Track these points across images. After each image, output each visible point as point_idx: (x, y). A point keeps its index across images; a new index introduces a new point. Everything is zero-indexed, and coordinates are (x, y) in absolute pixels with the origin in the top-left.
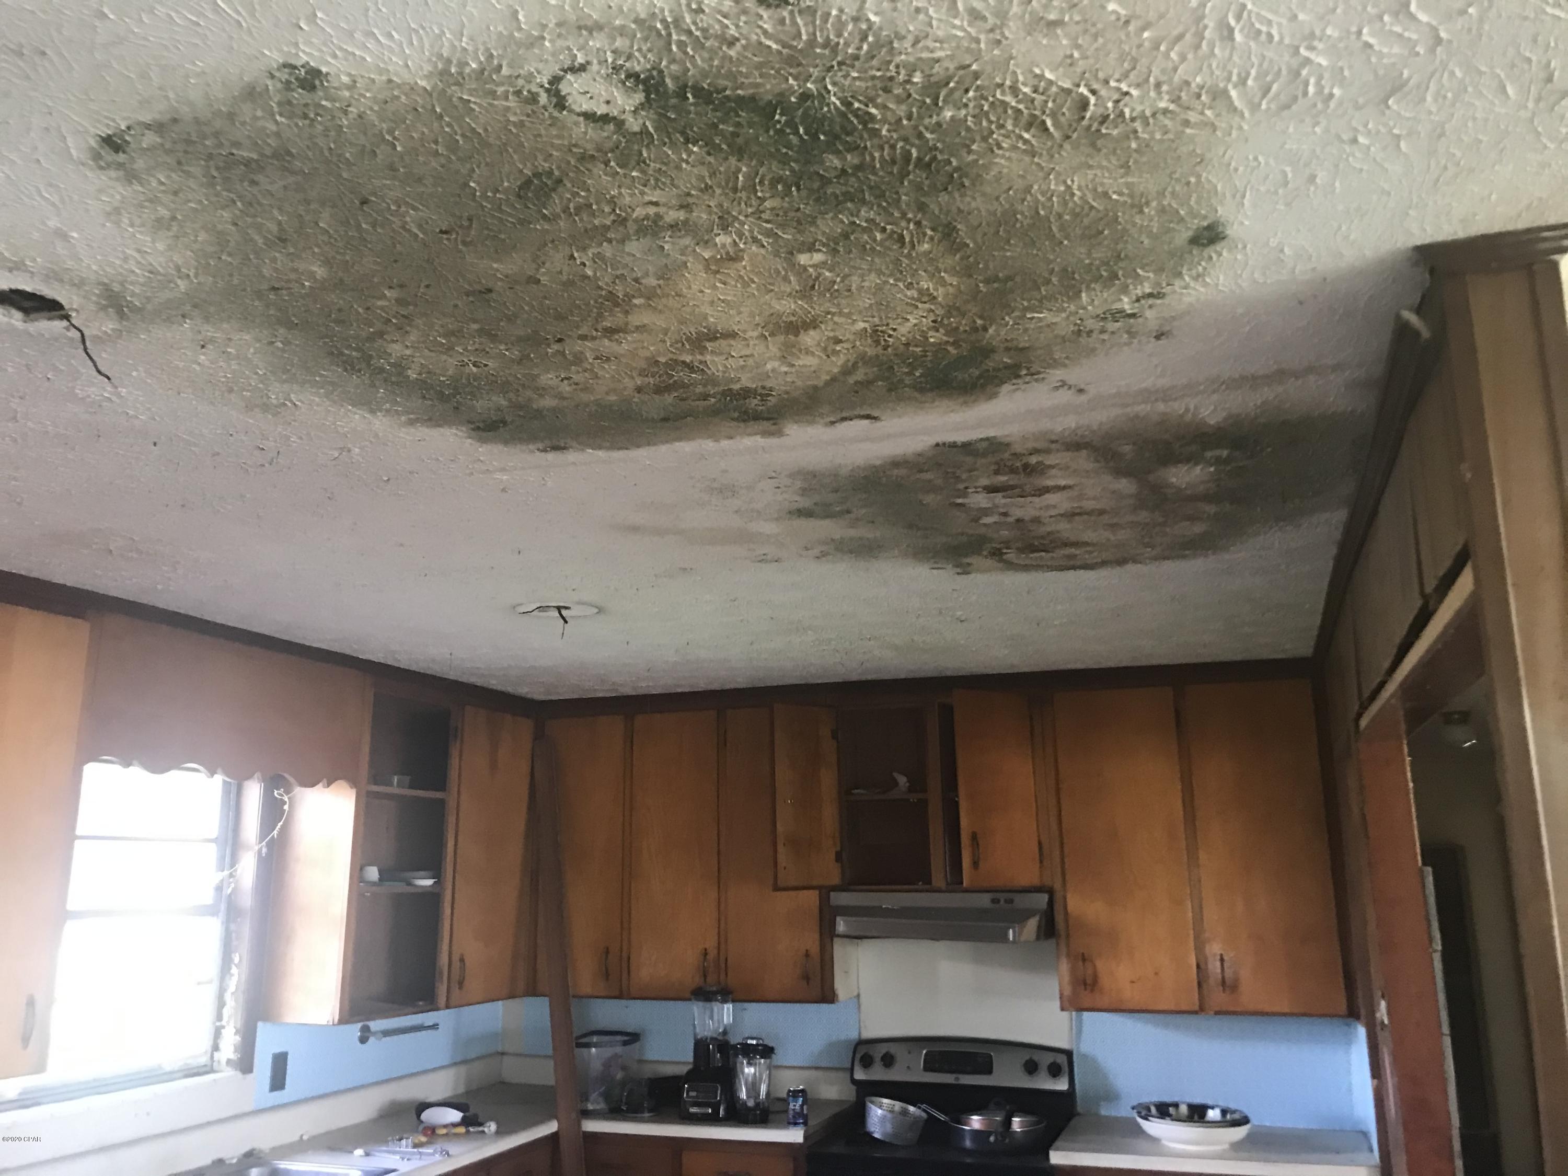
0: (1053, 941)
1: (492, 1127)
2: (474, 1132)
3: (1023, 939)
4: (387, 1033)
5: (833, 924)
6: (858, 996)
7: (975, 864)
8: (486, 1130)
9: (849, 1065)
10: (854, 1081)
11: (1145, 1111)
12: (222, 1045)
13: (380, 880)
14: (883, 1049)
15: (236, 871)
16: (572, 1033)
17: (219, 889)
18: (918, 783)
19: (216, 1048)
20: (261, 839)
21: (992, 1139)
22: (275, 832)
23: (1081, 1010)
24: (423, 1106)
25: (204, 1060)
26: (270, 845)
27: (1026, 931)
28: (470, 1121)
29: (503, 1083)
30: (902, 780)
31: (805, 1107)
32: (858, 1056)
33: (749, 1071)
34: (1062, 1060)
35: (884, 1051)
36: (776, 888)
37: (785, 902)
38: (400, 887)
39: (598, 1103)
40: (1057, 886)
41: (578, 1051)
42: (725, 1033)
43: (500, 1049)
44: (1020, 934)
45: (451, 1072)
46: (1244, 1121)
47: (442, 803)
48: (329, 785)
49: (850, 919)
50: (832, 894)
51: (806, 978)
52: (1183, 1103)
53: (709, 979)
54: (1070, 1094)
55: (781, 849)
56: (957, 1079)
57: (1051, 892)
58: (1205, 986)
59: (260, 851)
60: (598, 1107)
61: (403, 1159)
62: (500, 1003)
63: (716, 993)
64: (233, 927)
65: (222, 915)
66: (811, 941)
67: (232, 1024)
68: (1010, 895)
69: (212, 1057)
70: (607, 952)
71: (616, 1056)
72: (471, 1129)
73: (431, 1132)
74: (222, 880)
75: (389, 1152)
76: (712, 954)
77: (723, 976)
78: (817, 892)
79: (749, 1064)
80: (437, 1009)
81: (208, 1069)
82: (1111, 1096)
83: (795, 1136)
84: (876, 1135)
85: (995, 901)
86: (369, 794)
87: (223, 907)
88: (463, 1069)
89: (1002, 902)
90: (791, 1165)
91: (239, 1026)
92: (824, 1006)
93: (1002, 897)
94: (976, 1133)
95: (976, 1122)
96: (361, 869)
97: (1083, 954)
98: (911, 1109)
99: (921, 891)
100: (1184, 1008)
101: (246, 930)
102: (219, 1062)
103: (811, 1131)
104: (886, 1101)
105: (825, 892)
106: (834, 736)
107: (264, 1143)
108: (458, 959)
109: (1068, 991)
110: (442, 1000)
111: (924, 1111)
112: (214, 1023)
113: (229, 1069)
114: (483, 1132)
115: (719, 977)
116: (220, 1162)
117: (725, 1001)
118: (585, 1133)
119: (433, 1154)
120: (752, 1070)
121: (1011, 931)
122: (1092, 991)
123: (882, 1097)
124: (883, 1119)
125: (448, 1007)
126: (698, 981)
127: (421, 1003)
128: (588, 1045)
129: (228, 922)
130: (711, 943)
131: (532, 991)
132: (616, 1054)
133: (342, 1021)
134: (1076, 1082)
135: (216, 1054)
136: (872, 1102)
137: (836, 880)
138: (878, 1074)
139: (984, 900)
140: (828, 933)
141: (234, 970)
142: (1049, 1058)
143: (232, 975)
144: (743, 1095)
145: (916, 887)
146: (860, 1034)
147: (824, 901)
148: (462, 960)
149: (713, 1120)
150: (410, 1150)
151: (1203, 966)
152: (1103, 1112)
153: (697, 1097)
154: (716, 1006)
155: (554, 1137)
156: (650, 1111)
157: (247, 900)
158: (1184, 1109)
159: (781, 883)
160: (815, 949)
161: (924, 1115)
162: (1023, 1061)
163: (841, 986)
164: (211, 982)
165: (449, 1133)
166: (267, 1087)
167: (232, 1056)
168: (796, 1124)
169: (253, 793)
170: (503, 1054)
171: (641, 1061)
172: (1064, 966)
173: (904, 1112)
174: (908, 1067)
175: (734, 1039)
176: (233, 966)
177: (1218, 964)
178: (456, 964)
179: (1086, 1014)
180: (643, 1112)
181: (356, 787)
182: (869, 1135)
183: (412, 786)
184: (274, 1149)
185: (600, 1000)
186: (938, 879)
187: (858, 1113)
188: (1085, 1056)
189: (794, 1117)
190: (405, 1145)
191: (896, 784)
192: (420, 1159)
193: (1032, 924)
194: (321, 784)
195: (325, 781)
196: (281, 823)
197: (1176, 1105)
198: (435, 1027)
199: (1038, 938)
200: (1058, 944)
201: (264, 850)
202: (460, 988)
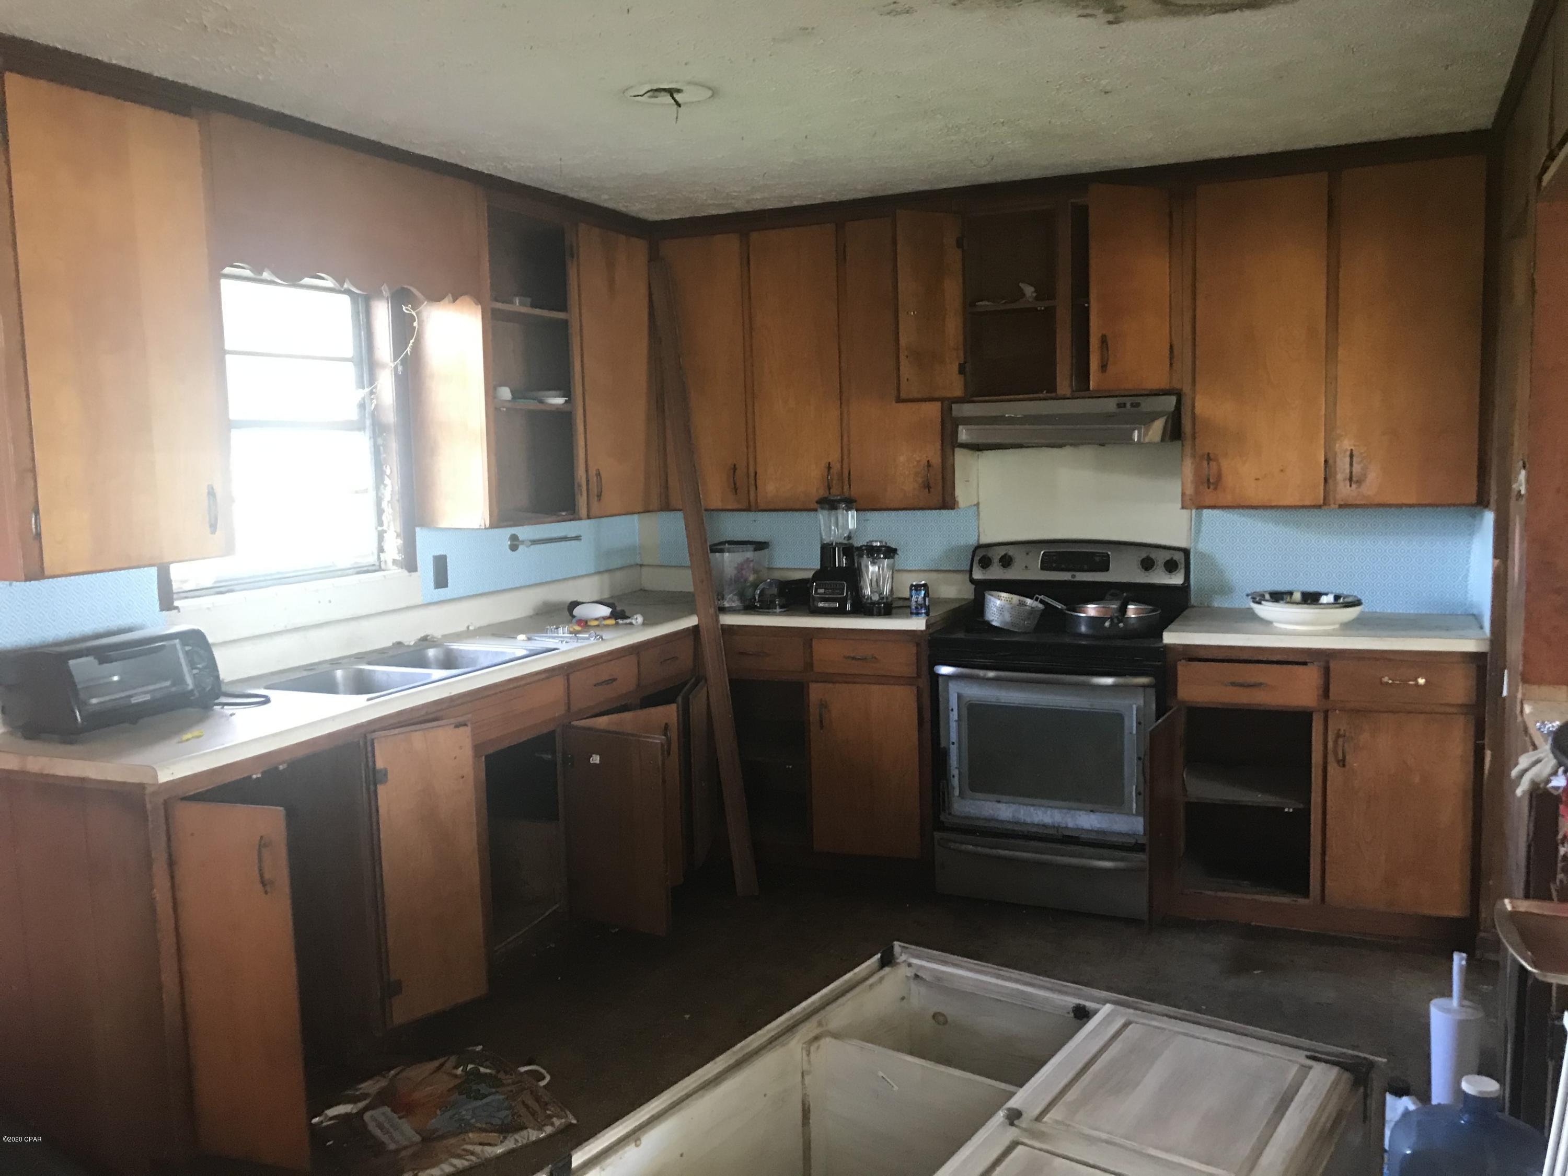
0: (1178, 444)
1: (639, 619)
2: (623, 624)
3: (1147, 440)
4: (534, 542)
5: (955, 433)
6: (978, 505)
7: (1104, 367)
8: (634, 622)
9: (968, 568)
10: (972, 581)
11: (1258, 598)
12: (386, 546)
13: (513, 399)
14: (1002, 551)
15: (376, 387)
16: (706, 541)
17: (362, 406)
18: (1046, 291)
19: (381, 550)
20: (395, 359)
21: (1107, 624)
22: (408, 349)
23: (1200, 507)
24: (575, 604)
25: (373, 559)
26: (404, 362)
27: (1151, 432)
28: (618, 615)
29: (643, 590)
30: (1029, 291)
31: (927, 599)
32: (977, 559)
33: (873, 569)
34: (1179, 557)
35: (1003, 553)
36: (899, 400)
37: (907, 414)
38: (532, 405)
39: (734, 602)
40: (1187, 389)
41: (711, 555)
42: (849, 537)
43: (638, 561)
44: (1146, 434)
45: (596, 579)
46: (1357, 603)
47: (566, 323)
48: (455, 299)
49: (969, 427)
50: (954, 406)
51: (927, 486)
52: (1298, 591)
53: (833, 491)
54: (1185, 588)
55: (903, 361)
56: (1073, 576)
57: (1179, 395)
58: (1330, 481)
59: (396, 368)
60: (734, 605)
61: (562, 642)
62: (636, 517)
63: (840, 501)
64: (380, 441)
65: (368, 432)
66: (932, 452)
67: (392, 528)
68: (1137, 400)
69: (379, 556)
70: (735, 469)
71: (748, 561)
72: (620, 621)
73: (584, 624)
74: (364, 399)
75: (550, 637)
76: (836, 467)
77: (846, 487)
78: (939, 404)
79: (873, 563)
80: (580, 519)
81: (377, 568)
82: (1225, 589)
83: (918, 624)
84: (994, 623)
85: (1120, 406)
86: (494, 311)
87: (368, 422)
88: (606, 576)
89: (1128, 405)
90: (914, 650)
91: (398, 530)
92: (944, 512)
93: (1128, 401)
94: (1092, 619)
95: (1092, 610)
96: (495, 388)
97: (1208, 454)
98: (1029, 601)
99: (1045, 399)
100: (1307, 503)
101: (394, 445)
102: (386, 562)
103: (932, 621)
104: (1004, 595)
105: (947, 404)
106: (959, 244)
107: (437, 632)
108: (595, 472)
109: (1190, 491)
110: (583, 512)
111: (1042, 602)
112: (376, 528)
113: (395, 567)
114: (631, 624)
115: (843, 488)
116: (399, 644)
117: (849, 508)
118: (722, 625)
119: (588, 639)
120: (876, 568)
121: (1136, 432)
122: (1215, 489)
123: (1001, 591)
124: (1001, 610)
125: (589, 517)
126: (822, 493)
127: (564, 513)
128: (722, 551)
129: (374, 436)
130: (834, 456)
131: (666, 507)
132: (748, 559)
133: (493, 526)
134: (1192, 576)
135: (382, 555)
136: (992, 595)
137: (958, 392)
138: (996, 573)
139: (1110, 405)
140: (949, 442)
141: (387, 481)
142: (1164, 556)
143: (385, 486)
144: (868, 592)
145: (1041, 395)
146: (978, 540)
147: (946, 412)
148: (598, 474)
149: (840, 612)
150: (567, 635)
151: (1331, 461)
152: (1216, 604)
153: (825, 593)
154: (840, 513)
155: (696, 629)
156: (781, 608)
157: (390, 416)
158: (1297, 596)
159: (903, 395)
160: (936, 461)
161: (1041, 606)
162: (1140, 559)
163: (960, 492)
164: (366, 491)
165: (600, 625)
166: (432, 584)
167: (399, 557)
168: (918, 614)
169: (382, 313)
170: (641, 565)
171: (770, 569)
172: (1188, 467)
173: (1022, 604)
174: (1026, 567)
175: (858, 542)
176: (386, 478)
177: (1348, 459)
178: (594, 479)
179: (1206, 513)
180: (776, 609)
181: (481, 303)
182: (988, 624)
183: (534, 305)
184: (444, 636)
185: (729, 514)
186: (1064, 384)
187: (978, 605)
188: (1202, 555)
189: (917, 608)
190: (563, 632)
191: (1023, 295)
192: (577, 642)
193: (1158, 425)
194: (446, 300)
195: (450, 297)
196: (412, 341)
197: (1291, 593)
198: (577, 538)
199: (1163, 440)
200: (1183, 445)
201: (400, 368)
202: (599, 500)
